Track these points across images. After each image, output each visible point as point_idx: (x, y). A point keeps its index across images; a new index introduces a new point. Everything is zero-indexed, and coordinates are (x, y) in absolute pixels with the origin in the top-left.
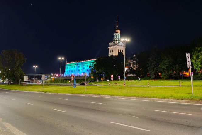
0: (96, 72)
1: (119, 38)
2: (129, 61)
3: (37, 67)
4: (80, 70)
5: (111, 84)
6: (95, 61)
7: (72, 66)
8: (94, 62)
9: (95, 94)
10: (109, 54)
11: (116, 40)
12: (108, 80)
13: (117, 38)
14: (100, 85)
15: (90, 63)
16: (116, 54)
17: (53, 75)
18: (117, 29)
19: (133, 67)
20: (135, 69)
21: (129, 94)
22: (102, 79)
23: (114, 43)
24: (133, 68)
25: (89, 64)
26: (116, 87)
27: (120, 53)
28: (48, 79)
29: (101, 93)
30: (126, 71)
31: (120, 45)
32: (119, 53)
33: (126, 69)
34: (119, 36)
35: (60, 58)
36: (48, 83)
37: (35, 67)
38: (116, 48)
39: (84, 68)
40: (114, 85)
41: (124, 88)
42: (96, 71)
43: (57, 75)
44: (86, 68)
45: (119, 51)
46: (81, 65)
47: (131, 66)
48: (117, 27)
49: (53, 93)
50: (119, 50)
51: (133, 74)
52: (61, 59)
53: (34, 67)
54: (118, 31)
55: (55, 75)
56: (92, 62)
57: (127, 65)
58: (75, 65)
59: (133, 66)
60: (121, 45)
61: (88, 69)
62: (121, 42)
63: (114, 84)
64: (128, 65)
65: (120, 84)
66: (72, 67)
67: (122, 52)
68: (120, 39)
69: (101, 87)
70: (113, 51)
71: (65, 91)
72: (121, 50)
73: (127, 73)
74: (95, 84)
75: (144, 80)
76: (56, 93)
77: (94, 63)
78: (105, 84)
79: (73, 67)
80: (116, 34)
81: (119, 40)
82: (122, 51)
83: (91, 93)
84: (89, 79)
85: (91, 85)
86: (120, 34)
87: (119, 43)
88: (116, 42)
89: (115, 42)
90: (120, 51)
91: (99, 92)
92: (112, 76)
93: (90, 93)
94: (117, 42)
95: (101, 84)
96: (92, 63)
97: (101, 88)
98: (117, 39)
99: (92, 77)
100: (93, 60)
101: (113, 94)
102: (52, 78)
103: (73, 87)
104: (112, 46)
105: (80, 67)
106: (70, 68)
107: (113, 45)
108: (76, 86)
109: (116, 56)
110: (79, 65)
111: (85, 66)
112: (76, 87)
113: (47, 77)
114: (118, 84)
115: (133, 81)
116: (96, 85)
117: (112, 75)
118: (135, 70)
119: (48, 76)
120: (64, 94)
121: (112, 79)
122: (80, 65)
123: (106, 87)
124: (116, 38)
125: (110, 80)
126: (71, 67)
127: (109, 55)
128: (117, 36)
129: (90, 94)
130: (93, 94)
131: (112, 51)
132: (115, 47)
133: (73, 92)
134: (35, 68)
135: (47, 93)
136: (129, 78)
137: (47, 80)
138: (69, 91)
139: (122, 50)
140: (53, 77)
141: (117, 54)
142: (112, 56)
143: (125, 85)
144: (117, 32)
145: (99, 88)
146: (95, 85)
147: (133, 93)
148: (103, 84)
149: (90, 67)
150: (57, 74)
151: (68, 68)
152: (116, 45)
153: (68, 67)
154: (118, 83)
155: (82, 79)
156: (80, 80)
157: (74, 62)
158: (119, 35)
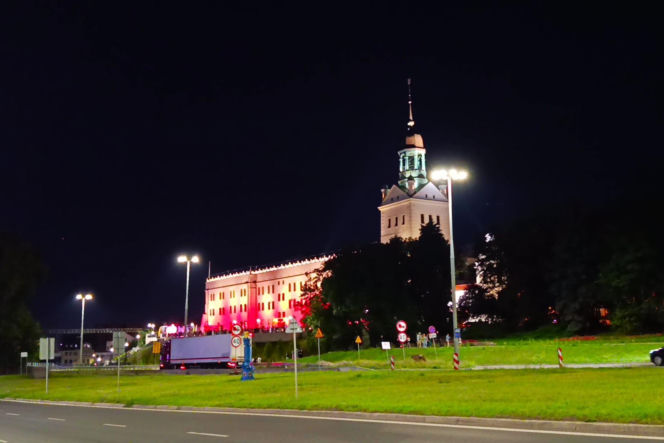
0: (334, 312)
1: (420, 168)
2: (469, 261)
3: (89, 297)
4: (266, 306)
5: (400, 362)
6: (328, 266)
7: (232, 289)
8: (324, 270)
9: (337, 408)
10: (383, 232)
11: (408, 175)
12: (386, 345)
13: (412, 168)
14: (353, 367)
15: (307, 274)
16: (411, 232)
17: (157, 329)
18: (413, 131)
19: (485, 286)
20: (494, 292)
21: (487, 406)
22: (358, 340)
23: (403, 188)
24: (486, 290)
25: (303, 279)
26: (422, 375)
27: (430, 231)
28: (133, 344)
29: (363, 404)
30: (457, 300)
31: (426, 197)
32: (423, 230)
33: (459, 294)
34: (420, 161)
35: (182, 259)
36: (134, 362)
37: (84, 298)
38: (409, 207)
39: (280, 297)
40: (411, 367)
41: (457, 379)
42: (330, 309)
43: (172, 329)
44: (289, 296)
45: (423, 221)
46: (270, 283)
47: (479, 280)
48: (411, 124)
49: (160, 409)
50: (422, 216)
51: (490, 316)
52: (188, 260)
53: (79, 297)
54: (418, 140)
55: (162, 328)
56: (316, 270)
57: (460, 279)
58: (245, 287)
59: (486, 282)
60: (430, 196)
61: (298, 300)
62: (430, 184)
63: (412, 361)
64: (467, 278)
65: (437, 360)
66: (232, 295)
67: (438, 223)
68: (424, 172)
69: (359, 376)
70: (400, 222)
71: (210, 399)
72: (430, 217)
73: (463, 313)
74: (332, 364)
75: (537, 338)
76: (172, 409)
77: (324, 275)
78: (373, 362)
79: (238, 294)
80: (410, 152)
81: (421, 176)
82: (435, 221)
83: (323, 402)
84: (304, 343)
85: (315, 368)
86: (423, 152)
87: (421, 186)
88: (410, 185)
89: (407, 186)
90: (427, 221)
91: (353, 400)
92: (402, 326)
93: (315, 403)
94: (416, 185)
95: (355, 362)
96: (314, 275)
97: (361, 381)
98: (414, 174)
99: (319, 334)
100: (318, 263)
101: (419, 406)
102: (151, 343)
103: (239, 377)
104: (392, 201)
105: (266, 291)
106: (222, 296)
107: (398, 199)
108: (255, 375)
109: (412, 243)
110: (259, 285)
111: (284, 289)
112: (252, 378)
113: (130, 338)
114: (429, 361)
115: (491, 346)
116: (337, 369)
117: (403, 324)
118: (496, 296)
119: (134, 334)
120: (208, 410)
121: (403, 338)
122: (265, 285)
123: (383, 377)
124: (407, 167)
125: (396, 343)
126: (227, 295)
127: (385, 240)
128: (412, 159)
129: (316, 407)
130: (330, 409)
131: (393, 222)
132: (404, 203)
133: (246, 402)
134: (81, 301)
135: (135, 408)
136: (473, 335)
137: (131, 352)
138: (228, 395)
139: (438, 218)
140: (155, 339)
141: (416, 235)
142: (396, 241)
143: (458, 362)
144: (413, 146)
145: (351, 379)
146: (330, 369)
147: (502, 400)
148: (365, 362)
149: (306, 289)
150: (169, 325)
151: (217, 297)
152: (411, 196)
153: (217, 293)
154: (429, 354)
155: (274, 344)
156: (265, 349)
157: (240, 271)
158: (420, 155)
